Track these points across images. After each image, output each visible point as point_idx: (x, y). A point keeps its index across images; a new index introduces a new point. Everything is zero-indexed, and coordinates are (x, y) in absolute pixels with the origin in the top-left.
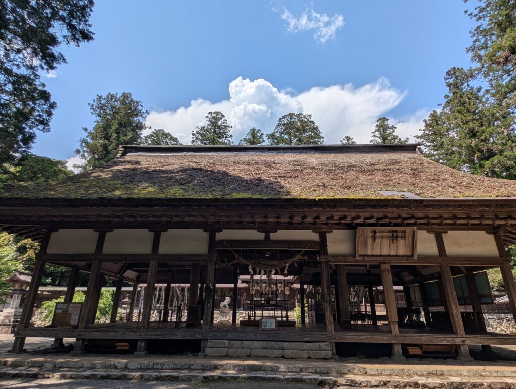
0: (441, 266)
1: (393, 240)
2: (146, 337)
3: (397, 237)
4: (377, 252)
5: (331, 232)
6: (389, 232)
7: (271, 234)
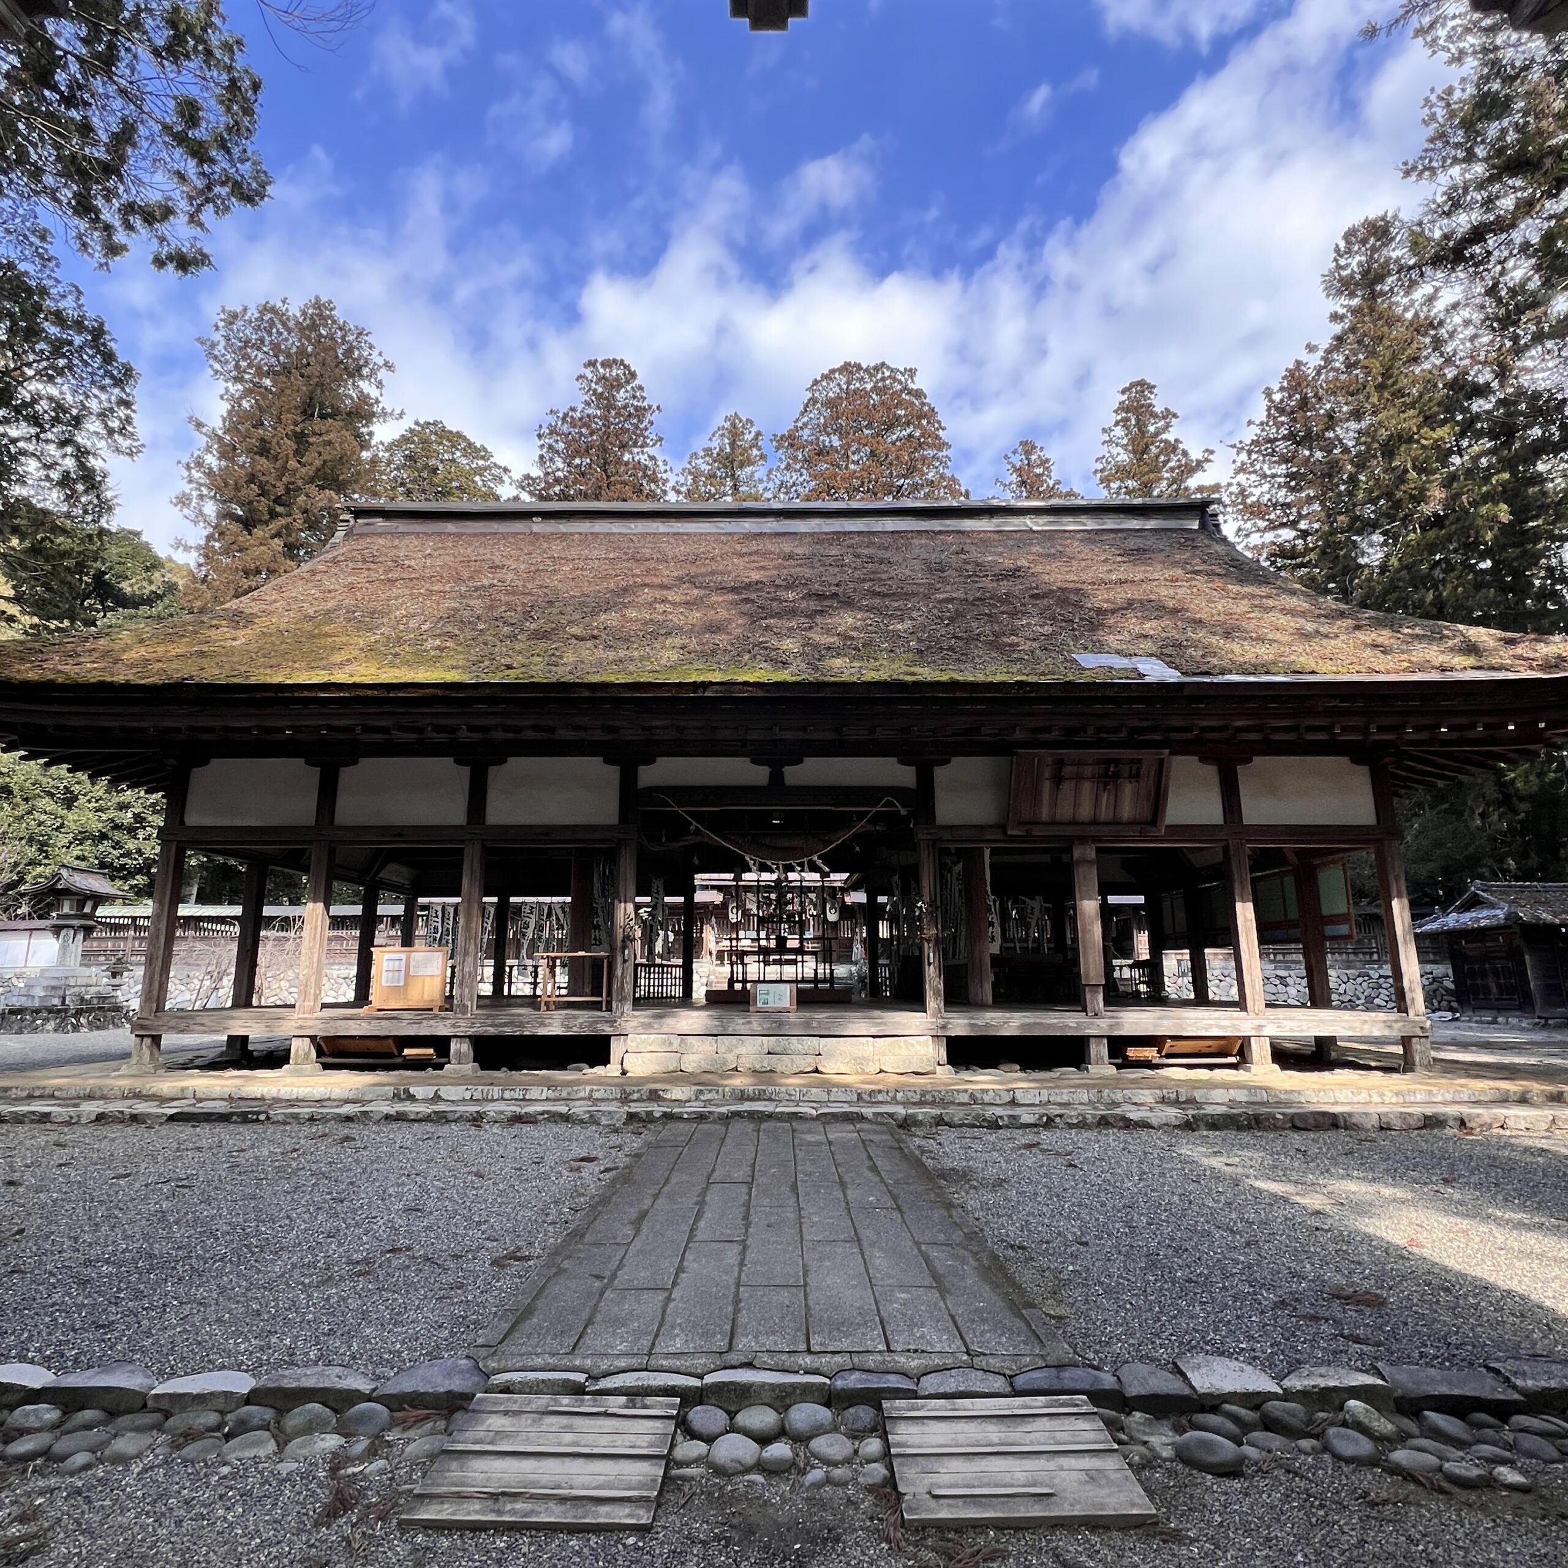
0: (1226, 849)
1: (1106, 784)
2: (471, 1032)
3: (1117, 776)
4: (1065, 811)
5: (948, 762)
6: (1098, 762)
7: (787, 770)
